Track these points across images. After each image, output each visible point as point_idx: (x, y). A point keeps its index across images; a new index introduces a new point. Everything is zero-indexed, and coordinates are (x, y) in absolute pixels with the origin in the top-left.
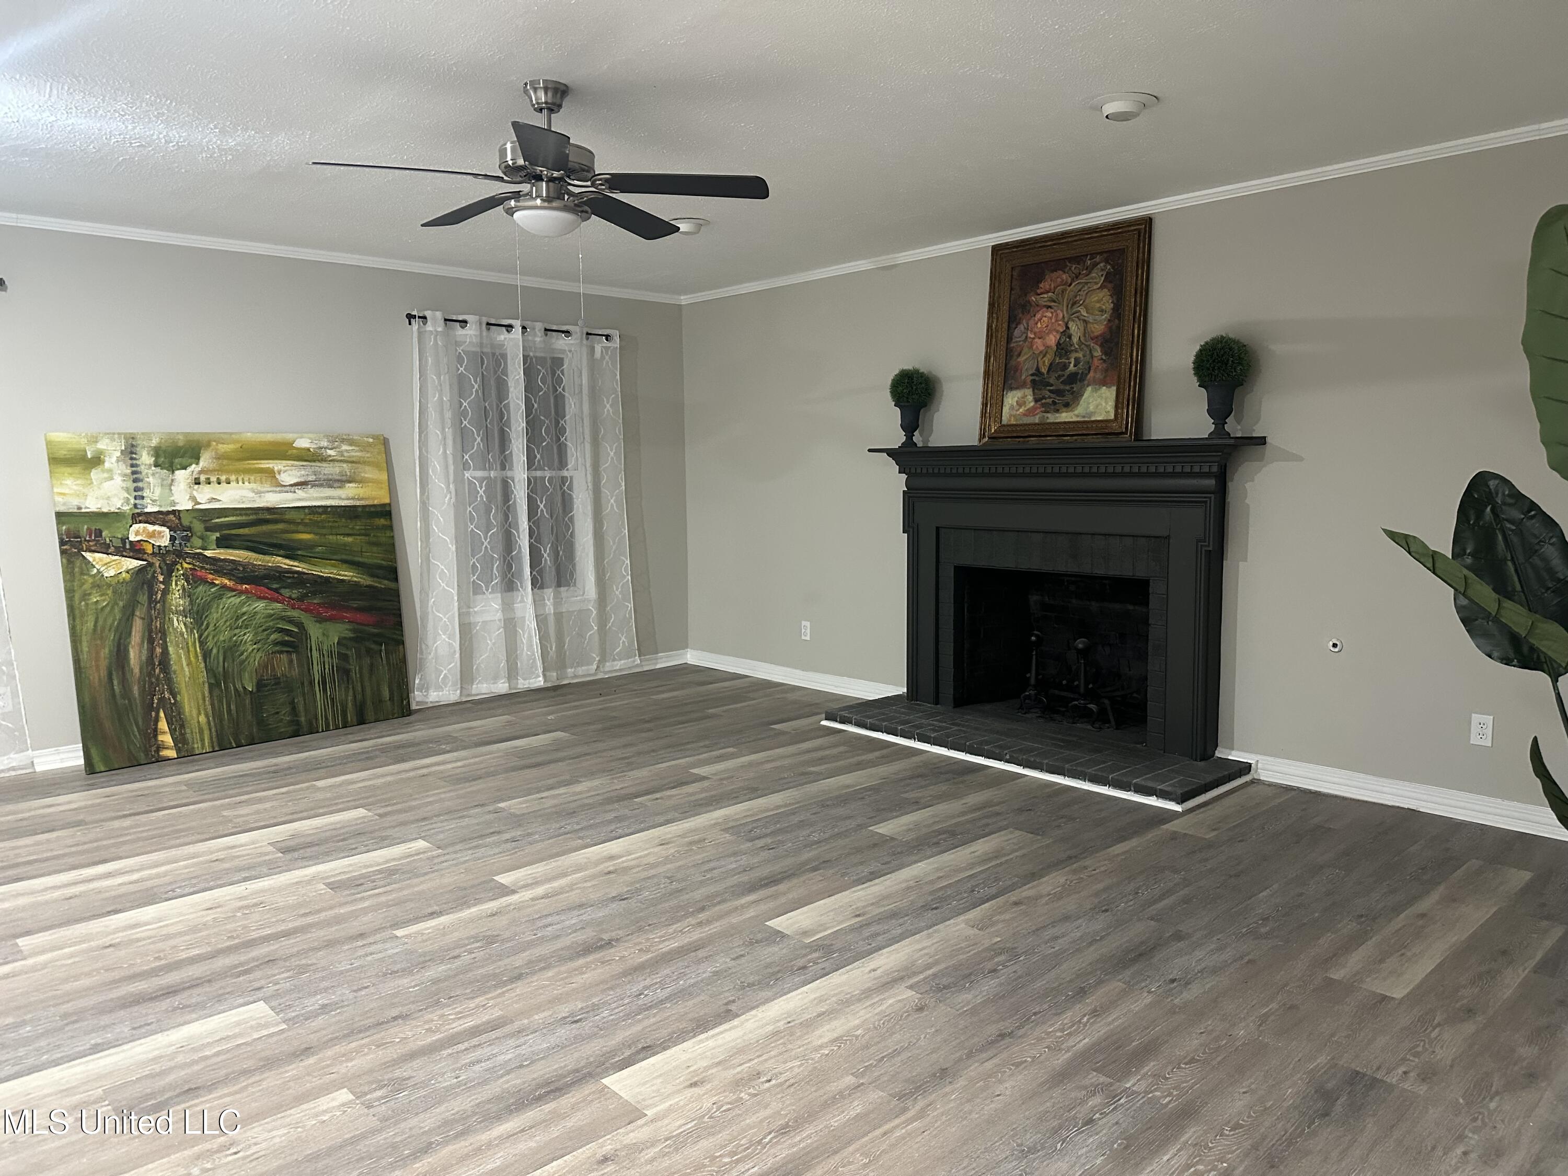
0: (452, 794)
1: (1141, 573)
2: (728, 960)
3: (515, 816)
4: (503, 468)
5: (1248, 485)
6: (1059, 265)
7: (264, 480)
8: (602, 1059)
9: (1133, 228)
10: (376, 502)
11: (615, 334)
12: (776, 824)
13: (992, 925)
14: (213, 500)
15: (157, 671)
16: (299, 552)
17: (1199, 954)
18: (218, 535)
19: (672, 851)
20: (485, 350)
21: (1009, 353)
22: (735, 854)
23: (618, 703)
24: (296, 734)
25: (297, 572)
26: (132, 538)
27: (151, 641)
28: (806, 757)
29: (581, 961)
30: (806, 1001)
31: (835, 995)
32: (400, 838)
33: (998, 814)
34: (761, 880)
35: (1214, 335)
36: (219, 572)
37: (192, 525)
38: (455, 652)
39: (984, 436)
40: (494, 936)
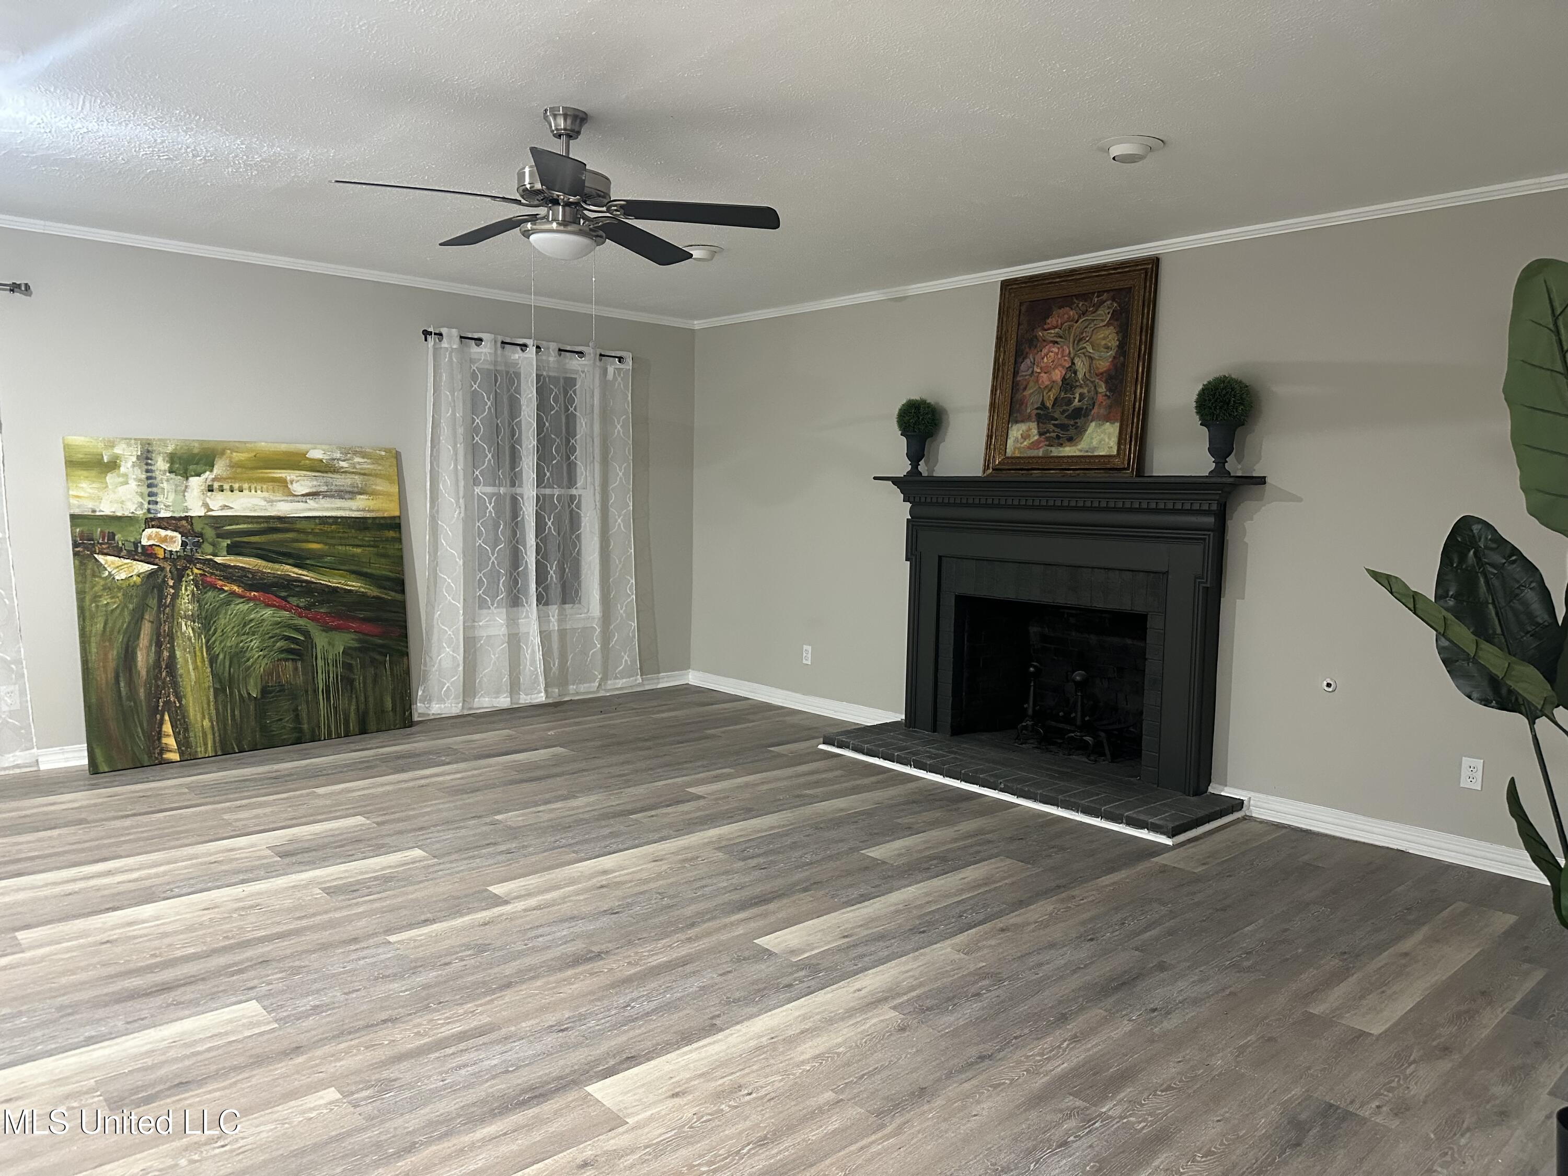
0: (452, 805)
1: (1139, 608)
2: (715, 976)
3: (510, 828)
4: (513, 484)
5: (1248, 524)
6: (1067, 301)
7: (276, 488)
8: (587, 1067)
9: (1140, 267)
10: (385, 515)
11: (628, 356)
12: (769, 844)
13: (980, 949)
14: (225, 507)
15: (164, 674)
16: (308, 562)
17: (1181, 984)
18: (229, 542)
19: (664, 867)
20: (498, 368)
21: (1015, 386)
22: (726, 873)
23: (619, 721)
24: (298, 741)
25: (306, 581)
26: (145, 542)
27: (159, 644)
28: (802, 780)
29: (570, 972)
30: (789, 1018)
31: (817, 1014)
32: (395, 846)
33: (989, 842)
34: (751, 899)
35: (1218, 376)
36: (229, 579)
37: (204, 532)
38: (458, 665)
39: (988, 468)
40: (485, 944)
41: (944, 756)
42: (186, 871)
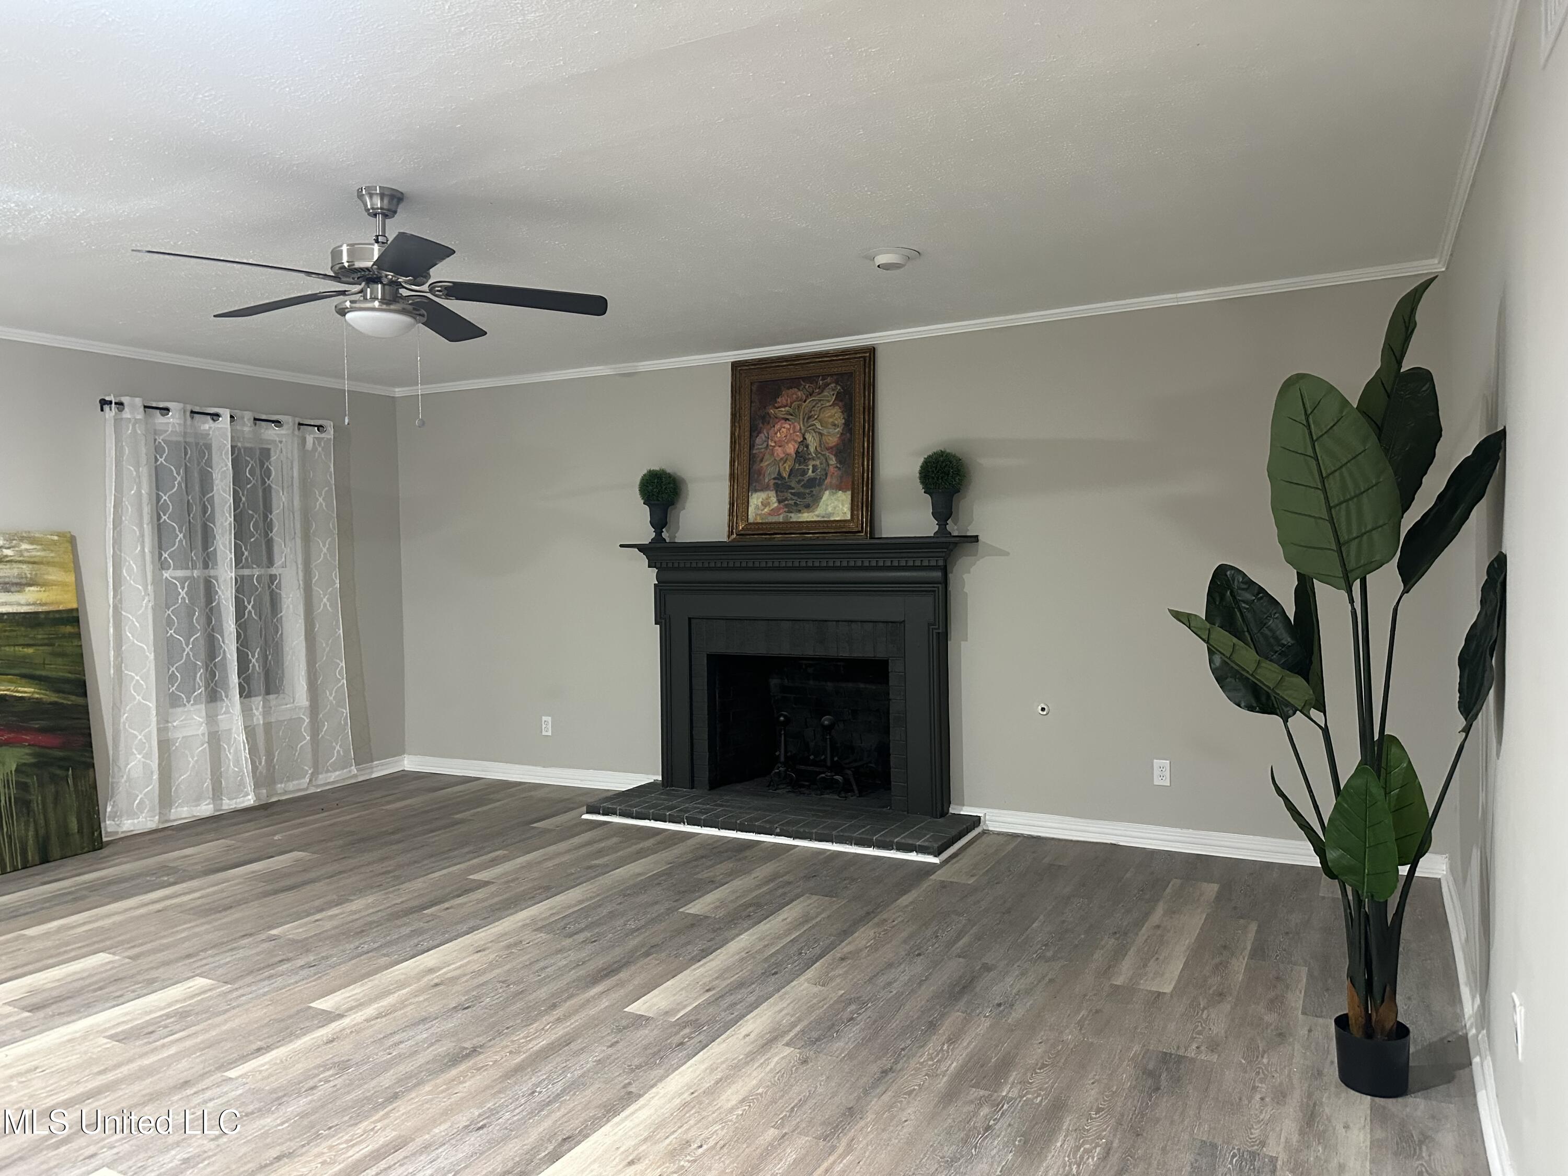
1: (881, 654)
2: (605, 1048)
3: (294, 941)
4: (206, 566)
6: (794, 383)
9: (858, 355)
10: (61, 608)
11: (329, 425)
12: (586, 917)
13: (832, 979)
19: (492, 957)
20: (188, 440)
22: (559, 951)
23: (348, 817)
28: (583, 851)
29: (454, 1072)
30: (698, 1072)
31: (723, 1063)
33: (789, 883)
35: (935, 450)
39: (732, 533)
40: (343, 1061)
41: (713, 810)
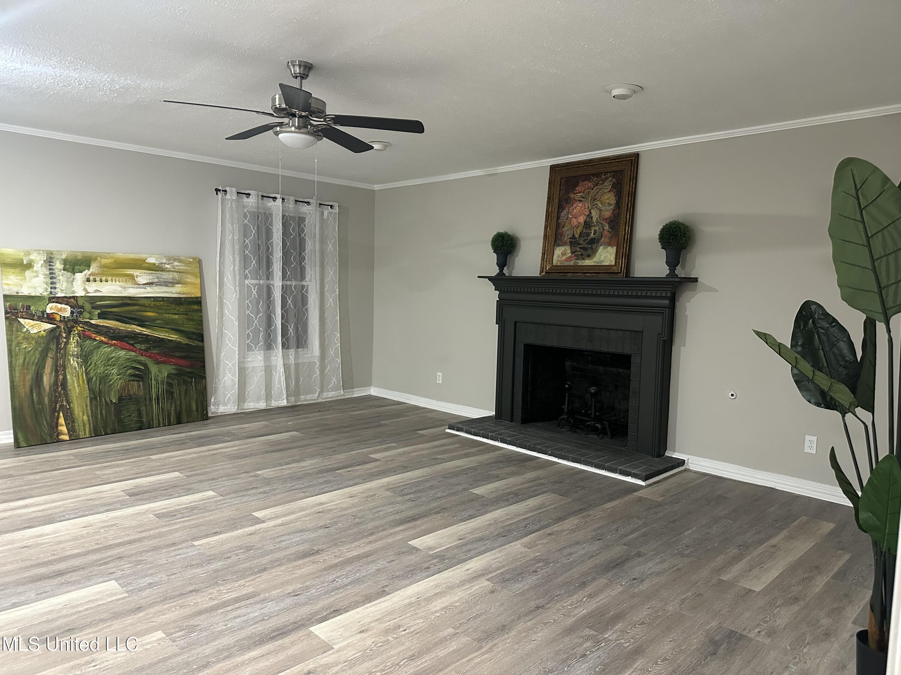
0: (230, 465)
1: (626, 351)
2: (385, 563)
3: (265, 478)
4: (268, 279)
5: (687, 304)
6: (587, 177)
7: (127, 281)
8: (310, 617)
9: (627, 159)
10: (192, 296)
11: (336, 205)
12: (417, 487)
13: (536, 545)
14: (97, 291)
15: (60, 389)
16: (146, 323)
17: (650, 564)
18: (99, 311)
19: (356, 501)
20: (260, 211)
21: (558, 226)
22: (392, 503)
23: (329, 416)
24: (140, 428)
25: (145, 335)
26: (48, 311)
27: (57, 371)
28: (436, 450)
29: (301, 562)
30: (428, 586)
31: (445, 583)
32: (198, 489)
33: (543, 484)
34: (406, 518)
35: (671, 220)
36: (99, 333)
37: (84, 305)
38: (235, 384)
39: (543, 272)
40: (251, 546)
41: (517, 435)
42: (72, 505)
